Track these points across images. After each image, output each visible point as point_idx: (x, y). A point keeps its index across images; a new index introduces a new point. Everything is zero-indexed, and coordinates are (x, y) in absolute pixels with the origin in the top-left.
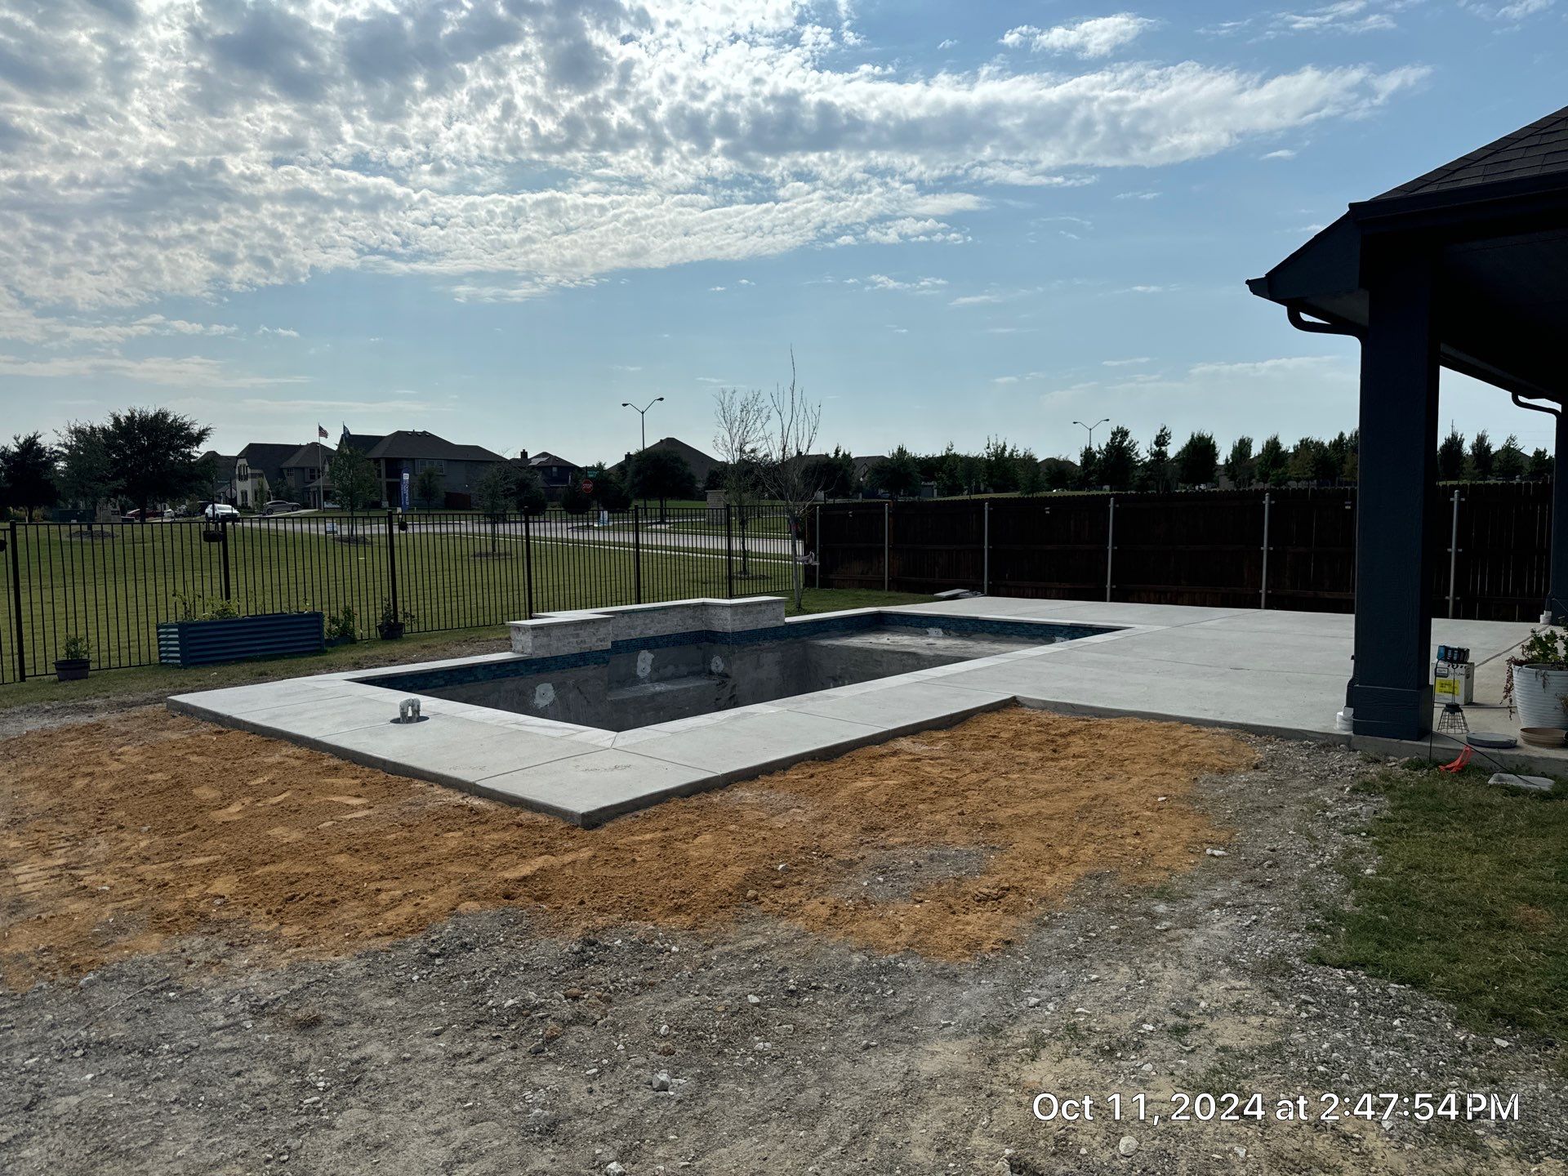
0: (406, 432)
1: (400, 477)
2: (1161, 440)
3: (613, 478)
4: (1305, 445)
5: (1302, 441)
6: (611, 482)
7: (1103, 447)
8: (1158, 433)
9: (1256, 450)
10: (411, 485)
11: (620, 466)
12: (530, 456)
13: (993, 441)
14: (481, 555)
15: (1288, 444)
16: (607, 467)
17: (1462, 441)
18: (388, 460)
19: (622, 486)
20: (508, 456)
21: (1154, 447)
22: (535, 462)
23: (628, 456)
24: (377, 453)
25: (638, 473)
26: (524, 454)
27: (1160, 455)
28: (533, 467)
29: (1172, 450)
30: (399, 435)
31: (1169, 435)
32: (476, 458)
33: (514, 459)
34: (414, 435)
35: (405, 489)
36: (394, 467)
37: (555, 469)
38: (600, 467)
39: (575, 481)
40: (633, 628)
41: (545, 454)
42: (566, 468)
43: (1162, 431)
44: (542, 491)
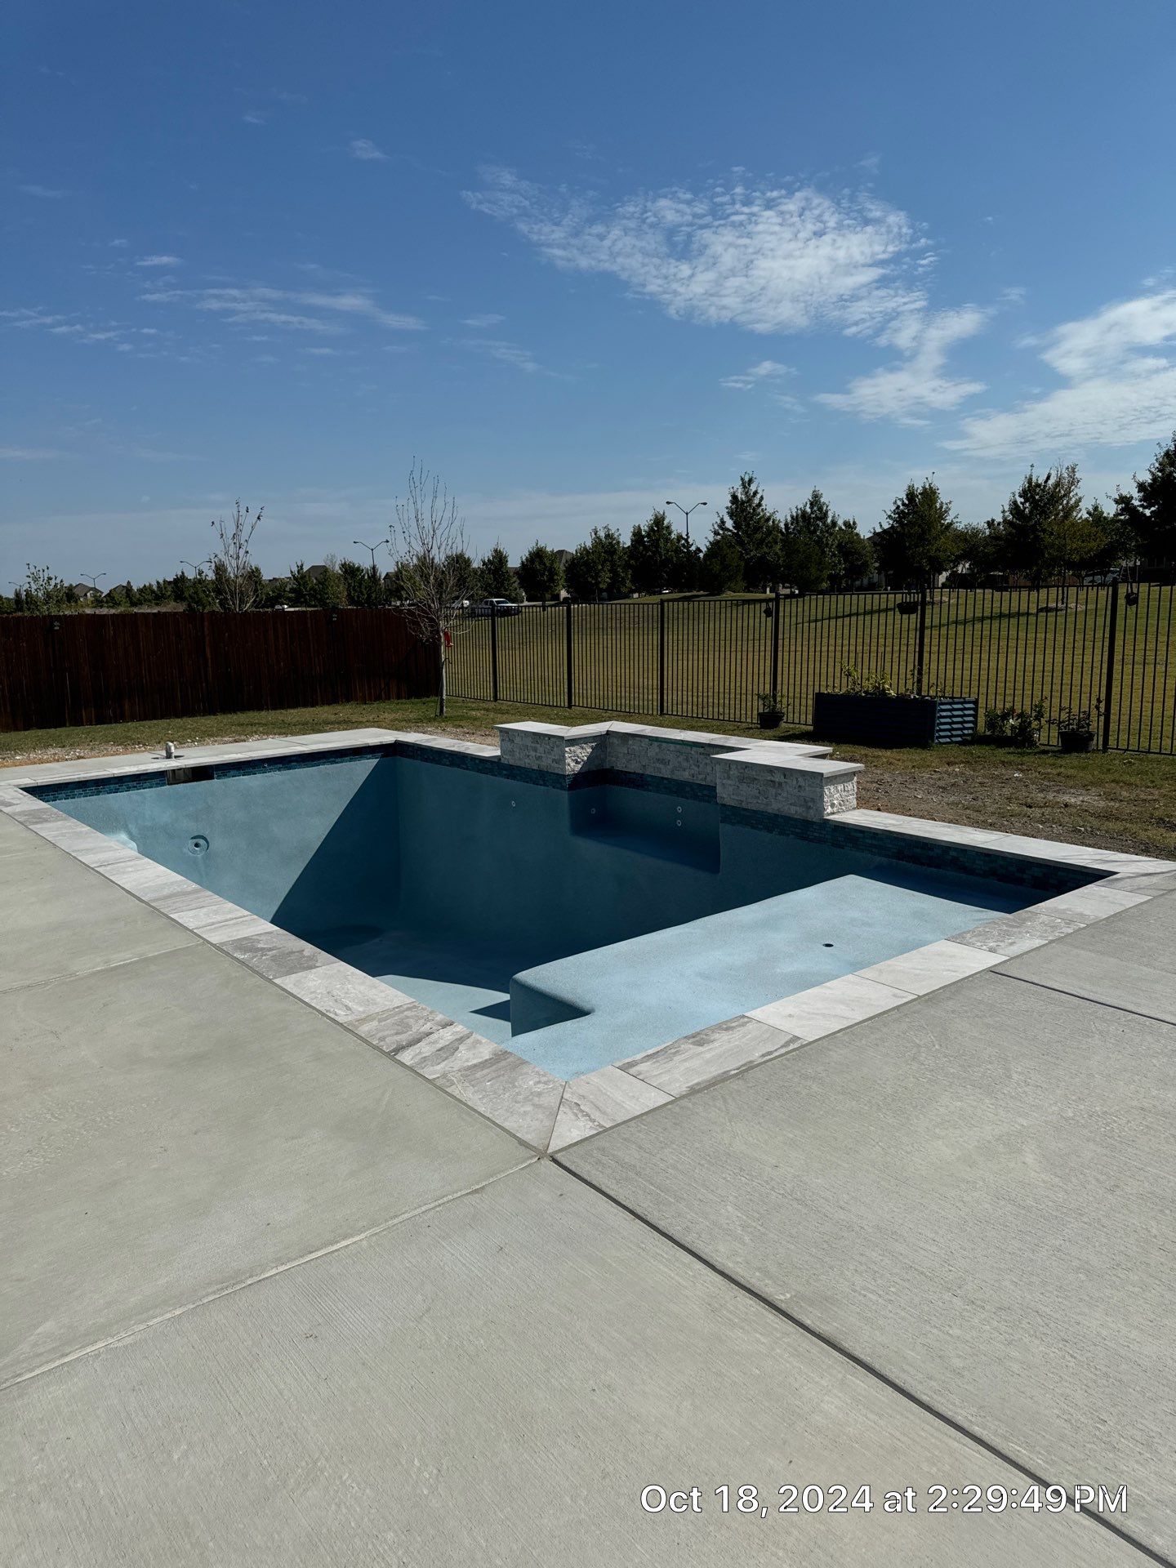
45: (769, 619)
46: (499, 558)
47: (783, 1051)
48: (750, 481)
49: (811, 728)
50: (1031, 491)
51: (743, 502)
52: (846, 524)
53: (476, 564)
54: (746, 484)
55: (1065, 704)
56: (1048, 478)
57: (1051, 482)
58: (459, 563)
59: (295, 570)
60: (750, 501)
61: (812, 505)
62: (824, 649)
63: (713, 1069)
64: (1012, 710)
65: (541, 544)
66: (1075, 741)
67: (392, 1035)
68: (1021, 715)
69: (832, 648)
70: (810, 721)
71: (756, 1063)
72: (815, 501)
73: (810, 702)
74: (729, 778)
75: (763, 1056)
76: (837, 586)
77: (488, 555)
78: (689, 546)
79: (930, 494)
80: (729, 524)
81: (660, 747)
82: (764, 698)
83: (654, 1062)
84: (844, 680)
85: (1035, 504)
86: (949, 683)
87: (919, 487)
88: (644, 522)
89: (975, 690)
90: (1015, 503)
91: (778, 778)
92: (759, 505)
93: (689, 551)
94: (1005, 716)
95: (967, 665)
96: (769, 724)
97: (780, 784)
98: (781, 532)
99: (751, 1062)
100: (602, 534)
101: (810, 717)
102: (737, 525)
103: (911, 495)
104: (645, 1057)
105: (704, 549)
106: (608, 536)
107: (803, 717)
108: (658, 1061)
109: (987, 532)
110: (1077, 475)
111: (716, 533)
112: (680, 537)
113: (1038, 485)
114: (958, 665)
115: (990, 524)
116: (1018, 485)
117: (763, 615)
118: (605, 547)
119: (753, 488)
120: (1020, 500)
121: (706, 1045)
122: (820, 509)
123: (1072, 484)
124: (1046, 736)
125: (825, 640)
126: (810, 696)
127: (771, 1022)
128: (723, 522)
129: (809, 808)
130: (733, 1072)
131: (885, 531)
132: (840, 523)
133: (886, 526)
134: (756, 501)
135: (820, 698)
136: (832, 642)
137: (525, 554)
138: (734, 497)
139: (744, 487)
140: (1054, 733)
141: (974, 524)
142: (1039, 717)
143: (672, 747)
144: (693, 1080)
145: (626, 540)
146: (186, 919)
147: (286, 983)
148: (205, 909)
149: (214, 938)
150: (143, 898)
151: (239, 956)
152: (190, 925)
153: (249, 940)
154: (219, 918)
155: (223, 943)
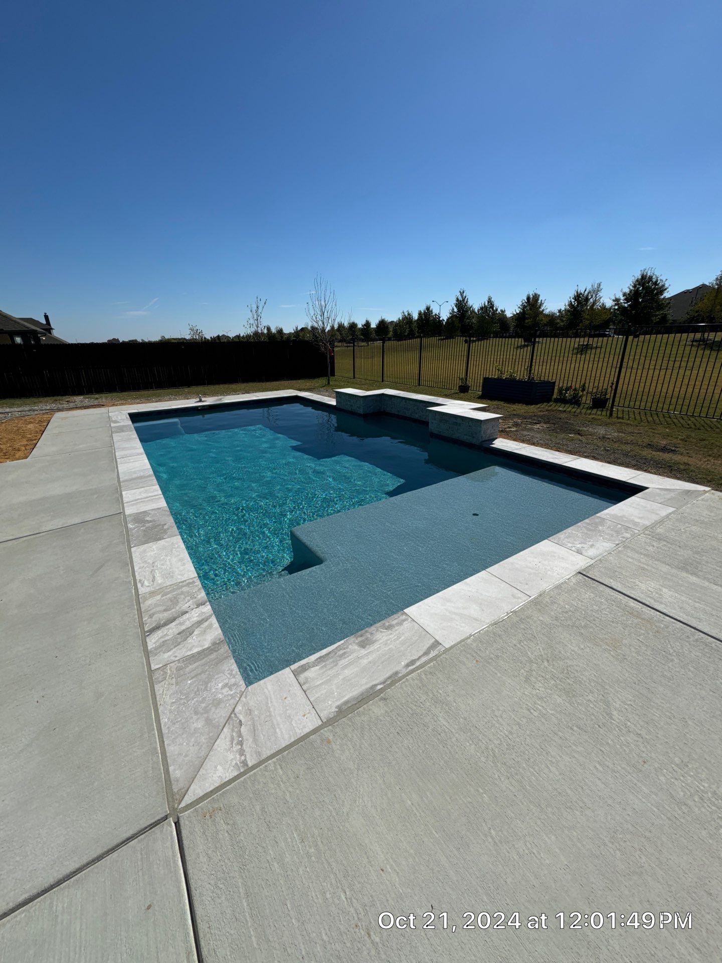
45: (466, 344)
46: (368, 324)
47: (424, 659)
48: (463, 292)
49: (481, 393)
50: (578, 297)
51: (461, 301)
52: (502, 311)
53: (360, 326)
54: (462, 293)
55: (596, 384)
56: (585, 290)
57: (586, 292)
58: (353, 326)
59: (295, 329)
60: (464, 300)
61: (488, 302)
62: (489, 360)
63: (364, 681)
64: (571, 387)
65: (383, 318)
66: (599, 403)
67: (160, 612)
68: (575, 390)
69: (492, 360)
70: (480, 390)
71: (400, 675)
72: (490, 301)
73: (481, 381)
74: (435, 420)
75: (407, 665)
76: (497, 335)
77: (364, 322)
78: (440, 317)
79: (536, 297)
80: (456, 310)
81: (406, 402)
82: (462, 379)
83: (322, 667)
84: (497, 372)
85: (579, 303)
86: (543, 375)
87: (531, 294)
88: (423, 309)
89: (554, 378)
90: (571, 301)
91: (459, 421)
92: (467, 302)
93: (439, 320)
94: (568, 389)
95: (548, 367)
96: (463, 392)
97: (460, 424)
98: (476, 313)
99: (397, 673)
100: (406, 314)
101: (481, 388)
102: (459, 311)
103: (528, 298)
104: (317, 659)
105: (446, 320)
106: (409, 314)
107: (478, 388)
108: (325, 666)
109: (558, 314)
110: (601, 287)
111: (451, 314)
112: (436, 315)
113: (581, 294)
114: (544, 367)
115: (560, 311)
116: (572, 294)
117: (464, 343)
118: (407, 319)
119: (464, 295)
120: (573, 300)
121: (368, 646)
122: (491, 304)
123: (599, 291)
124: (587, 400)
125: (489, 357)
126: (482, 379)
127: (421, 621)
128: (453, 309)
129: (474, 437)
130: (379, 687)
131: (517, 314)
132: (499, 310)
133: (518, 312)
134: (466, 300)
135: (486, 380)
136: (492, 357)
137: (377, 322)
138: (457, 300)
139: (461, 295)
140: (589, 398)
141: (553, 311)
142: (583, 390)
143: (411, 402)
144: (345, 696)
145: (415, 316)
146: (127, 495)
147: (136, 552)
148: (143, 489)
149: (129, 511)
150: (121, 480)
151: (130, 526)
152: (125, 500)
153: (145, 513)
154: (144, 495)
155: (130, 515)
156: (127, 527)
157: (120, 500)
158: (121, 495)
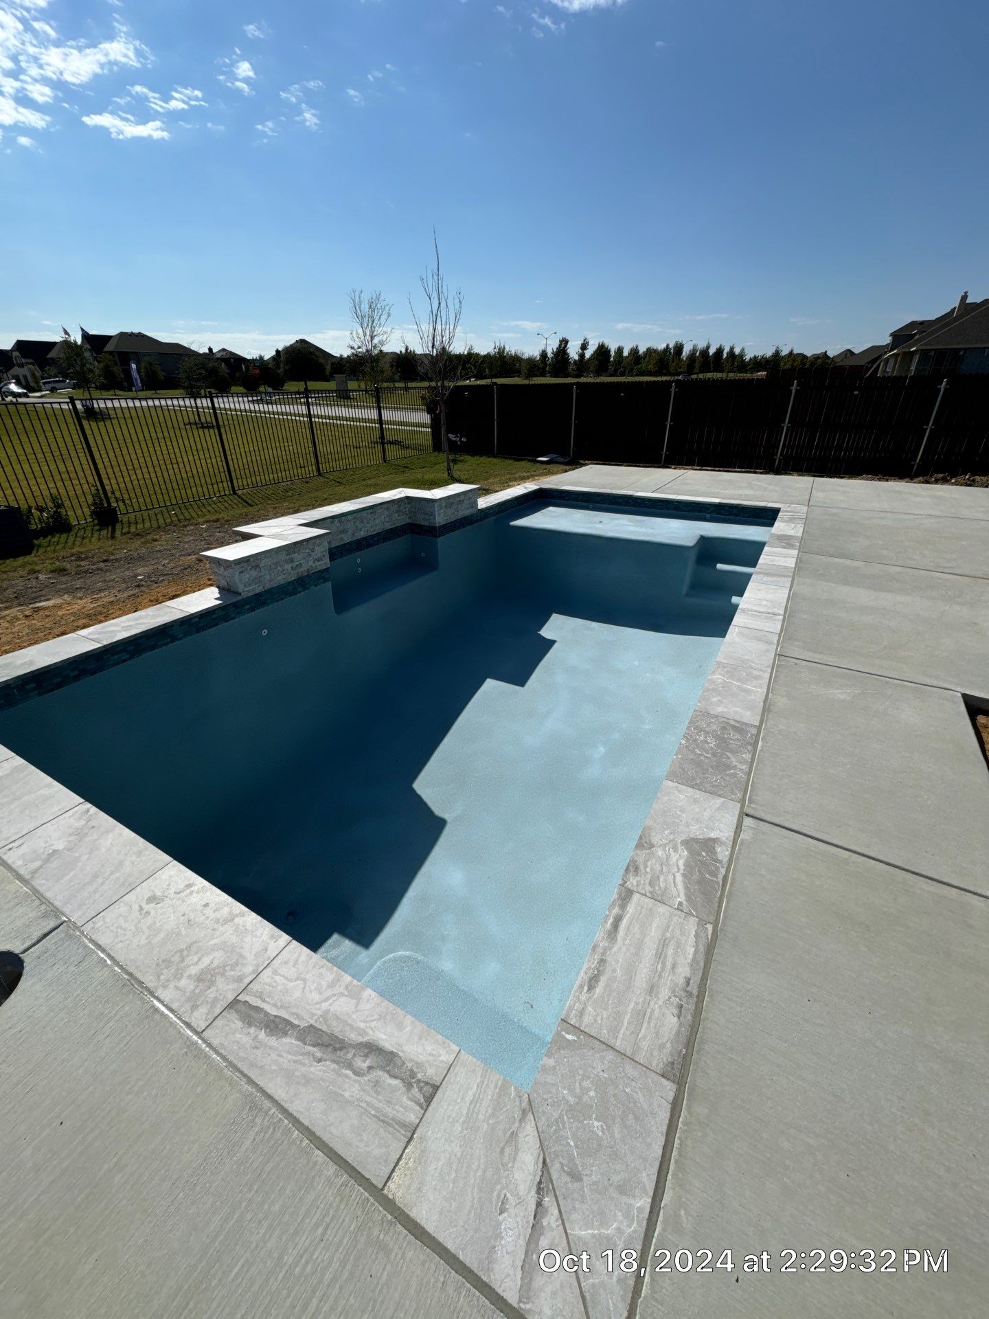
0: (127, 333)
1: (129, 365)
2: (584, 347)
3: (270, 366)
4: (649, 350)
5: (647, 349)
6: (270, 368)
7: (555, 350)
8: (582, 342)
9: (626, 353)
10: (138, 370)
11: (273, 358)
12: (214, 351)
13: (498, 344)
14: (190, 424)
15: (642, 350)
16: (266, 358)
17: (723, 350)
18: (120, 354)
19: (278, 371)
20: (201, 351)
21: (580, 350)
22: (219, 356)
23: (278, 351)
24: (110, 347)
25: (287, 362)
26: (210, 350)
27: (582, 356)
28: (218, 359)
29: (588, 354)
30: (122, 334)
31: (588, 343)
32: (178, 353)
33: (204, 353)
34: (132, 334)
35: (135, 374)
36: (124, 358)
37: (232, 360)
38: (261, 358)
39: (247, 368)
40: (344, 531)
41: (224, 350)
42: (240, 360)
43: (584, 341)
44: (227, 375)
146: (791, 563)
147: (800, 534)
148: (775, 563)
149: (795, 552)
150: (790, 579)
151: (798, 544)
152: (794, 560)
153: (784, 547)
154: (777, 558)
155: (796, 549)
156: (800, 544)
157: (799, 561)
158: (796, 564)
